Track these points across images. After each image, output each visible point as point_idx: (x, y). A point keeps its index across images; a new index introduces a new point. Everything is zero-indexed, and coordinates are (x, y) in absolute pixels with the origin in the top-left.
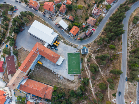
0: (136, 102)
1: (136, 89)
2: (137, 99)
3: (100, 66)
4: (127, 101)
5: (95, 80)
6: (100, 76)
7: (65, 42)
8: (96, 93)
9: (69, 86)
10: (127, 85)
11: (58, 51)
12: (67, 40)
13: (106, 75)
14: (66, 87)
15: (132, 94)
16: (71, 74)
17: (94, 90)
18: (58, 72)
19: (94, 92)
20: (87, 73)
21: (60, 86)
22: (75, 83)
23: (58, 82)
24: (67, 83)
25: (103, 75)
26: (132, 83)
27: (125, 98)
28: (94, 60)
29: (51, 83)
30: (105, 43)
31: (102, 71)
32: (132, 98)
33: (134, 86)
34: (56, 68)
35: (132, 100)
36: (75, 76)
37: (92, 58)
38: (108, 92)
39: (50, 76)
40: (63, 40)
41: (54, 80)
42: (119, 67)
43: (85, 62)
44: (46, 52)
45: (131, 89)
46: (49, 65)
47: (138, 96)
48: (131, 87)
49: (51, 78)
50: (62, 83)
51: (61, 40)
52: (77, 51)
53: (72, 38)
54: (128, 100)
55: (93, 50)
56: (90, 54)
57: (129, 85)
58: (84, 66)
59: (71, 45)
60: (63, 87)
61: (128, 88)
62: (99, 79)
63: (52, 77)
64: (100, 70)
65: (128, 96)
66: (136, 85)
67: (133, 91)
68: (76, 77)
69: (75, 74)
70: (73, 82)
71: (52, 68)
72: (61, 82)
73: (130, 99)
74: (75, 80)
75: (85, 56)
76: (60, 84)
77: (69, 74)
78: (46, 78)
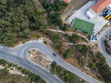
0: (30, 60)
1: (43, 66)
2: (32, 62)
3: (75, 45)
4: (35, 51)
5: (62, 36)
6: (65, 41)
7: (106, 26)
8: (52, 32)
9: (64, 15)
10: (49, 60)
11: (99, 16)
12: (108, 29)
13: (64, 47)
14: (64, 13)
15: (39, 60)
16: (74, 19)
17: (54, 31)
18: (80, 10)
19: (53, 31)
20: (71, 33)
21: (67, 9)
22: (65, 20)
23: (70, 9)
24: (67, 15)
25: (65, 44)
26: (49, 66)
27: (38, 52)
28: (82, 43)
29: (72, 4)
30: (97, 62)
31: (70, 45)
32: (35, 58)
33: (46, 66)
34: (83, 10)
35: (34, 56)
36: (72, 22)
37: (84, 42)
38: (50, 40)
39: (78, 4)
40: (109, 25)
41: (74, 6)
42: (70, 61)
43: (82, 35)
44: (104, 3)
45: (44, 62)
46: (89, 5)
47: (35, 65)
48: (47, 62)
49: (76, 4)
50: (68, 12)
51: (109, 23)
52: (94, 33)
53: (109, 34)
54: (35, 54)
55: (91, 47)
56: (88, 43)
57: (49, 62)
58: (78, 33)
59: (102, 30)
60: (65, 11)
61: (47, 59)
62: (63, 40)
63: (77, 6)
64: (71, 44)
65: (39, 56)
66: (47, 68)
67: (42, 62)
68: (70, 23)
69: (73, 23)
70: (67, 19)
71: (85, 7)
72: (70, 11)
73: (35, 56)
74: (67, 21)
75: (87, 37)
76: (68, 10)
77: (76, 18)
78: (78, 1)
